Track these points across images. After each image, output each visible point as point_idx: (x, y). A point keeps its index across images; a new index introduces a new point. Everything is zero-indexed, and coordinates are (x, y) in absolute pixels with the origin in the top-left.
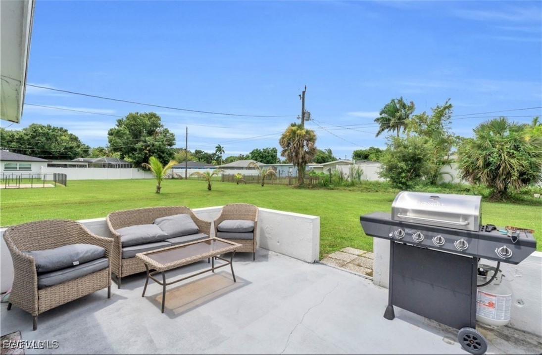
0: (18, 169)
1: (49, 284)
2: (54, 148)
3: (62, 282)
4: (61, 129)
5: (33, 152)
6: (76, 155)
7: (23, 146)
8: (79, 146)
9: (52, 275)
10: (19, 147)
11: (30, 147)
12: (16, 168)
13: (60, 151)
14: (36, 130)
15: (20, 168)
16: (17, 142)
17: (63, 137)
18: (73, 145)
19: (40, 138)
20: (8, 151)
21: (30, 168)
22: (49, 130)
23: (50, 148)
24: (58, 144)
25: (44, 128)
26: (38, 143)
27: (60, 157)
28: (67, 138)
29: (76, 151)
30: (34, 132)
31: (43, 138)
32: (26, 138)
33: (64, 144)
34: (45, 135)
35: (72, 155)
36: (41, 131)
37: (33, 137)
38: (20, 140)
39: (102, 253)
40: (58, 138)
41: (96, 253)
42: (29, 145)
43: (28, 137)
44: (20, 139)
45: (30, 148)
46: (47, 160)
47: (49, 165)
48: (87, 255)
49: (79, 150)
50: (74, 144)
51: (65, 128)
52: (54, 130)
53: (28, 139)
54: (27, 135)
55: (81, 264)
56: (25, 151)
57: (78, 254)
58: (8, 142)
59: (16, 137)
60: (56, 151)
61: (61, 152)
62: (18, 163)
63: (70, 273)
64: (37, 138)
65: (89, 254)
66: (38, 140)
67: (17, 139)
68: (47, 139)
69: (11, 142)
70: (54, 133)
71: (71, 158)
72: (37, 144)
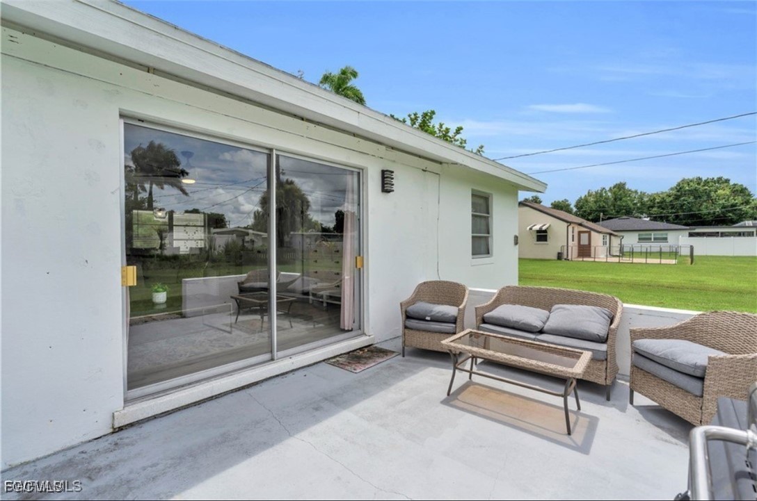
0: (653, 240)
1: (410, 327)
2: (705, 209)
3: (418, 330)
4: (719, 180)
5: (677, 217)
6: (742, 217)
7: (665, 211)
8: (747, 203)
9: (413, 321)
10: (661, 213)
11: (673, 211)
12: (650, 239)
13: (714, 213)
14: (680, 188)
15: (655, 239)
16: (659, 207)
17: (720, 192)
18: (737, 201)
19: (686, 198)
20: (648, 219)
21: (666, 239)
22: (699, 184)
23: (700, 210)
24: (713, 203)
25: (691, 184)
26: (684, 204)
27: (716, 221)
28: (727, 192)
29: (740, 210)
30: (678, 191)
31: (689, 198)
32: (668, 200)
33: (721, 202)
34: (694, 192)
35: (735, 217)
36: (687, 188)
37: (677, 198)
38: (662, 205)
39: (452, 318)
40: (712, 194)
41: (446, 316)
42: (672, 208)
43: (671, 199)
44: (662, 202)
45: (675, 213)
46: (688, 227)
47: (691, 235)
48: (438, 315)
49: (745, 208)
50: (739, 200)
51: (725, 177)
52: (707, 182)
53: (671, 201)
54: (670, 196)
55: (431, 321)
56: (668, 217)
57: (431, 311)
58: (649, 208)
59: (657, 200)
60: (709, 213)
61: (717, 213)
62: (653, 233)
63: (422, 325)
64: (682, 199)
65: (440, 315)
66: (684, 200)
67: (658, 203)
68: (695, 198)
69: (652, 207)
70: (707, 187)
71: (731, 222)
72: (682, 206)
